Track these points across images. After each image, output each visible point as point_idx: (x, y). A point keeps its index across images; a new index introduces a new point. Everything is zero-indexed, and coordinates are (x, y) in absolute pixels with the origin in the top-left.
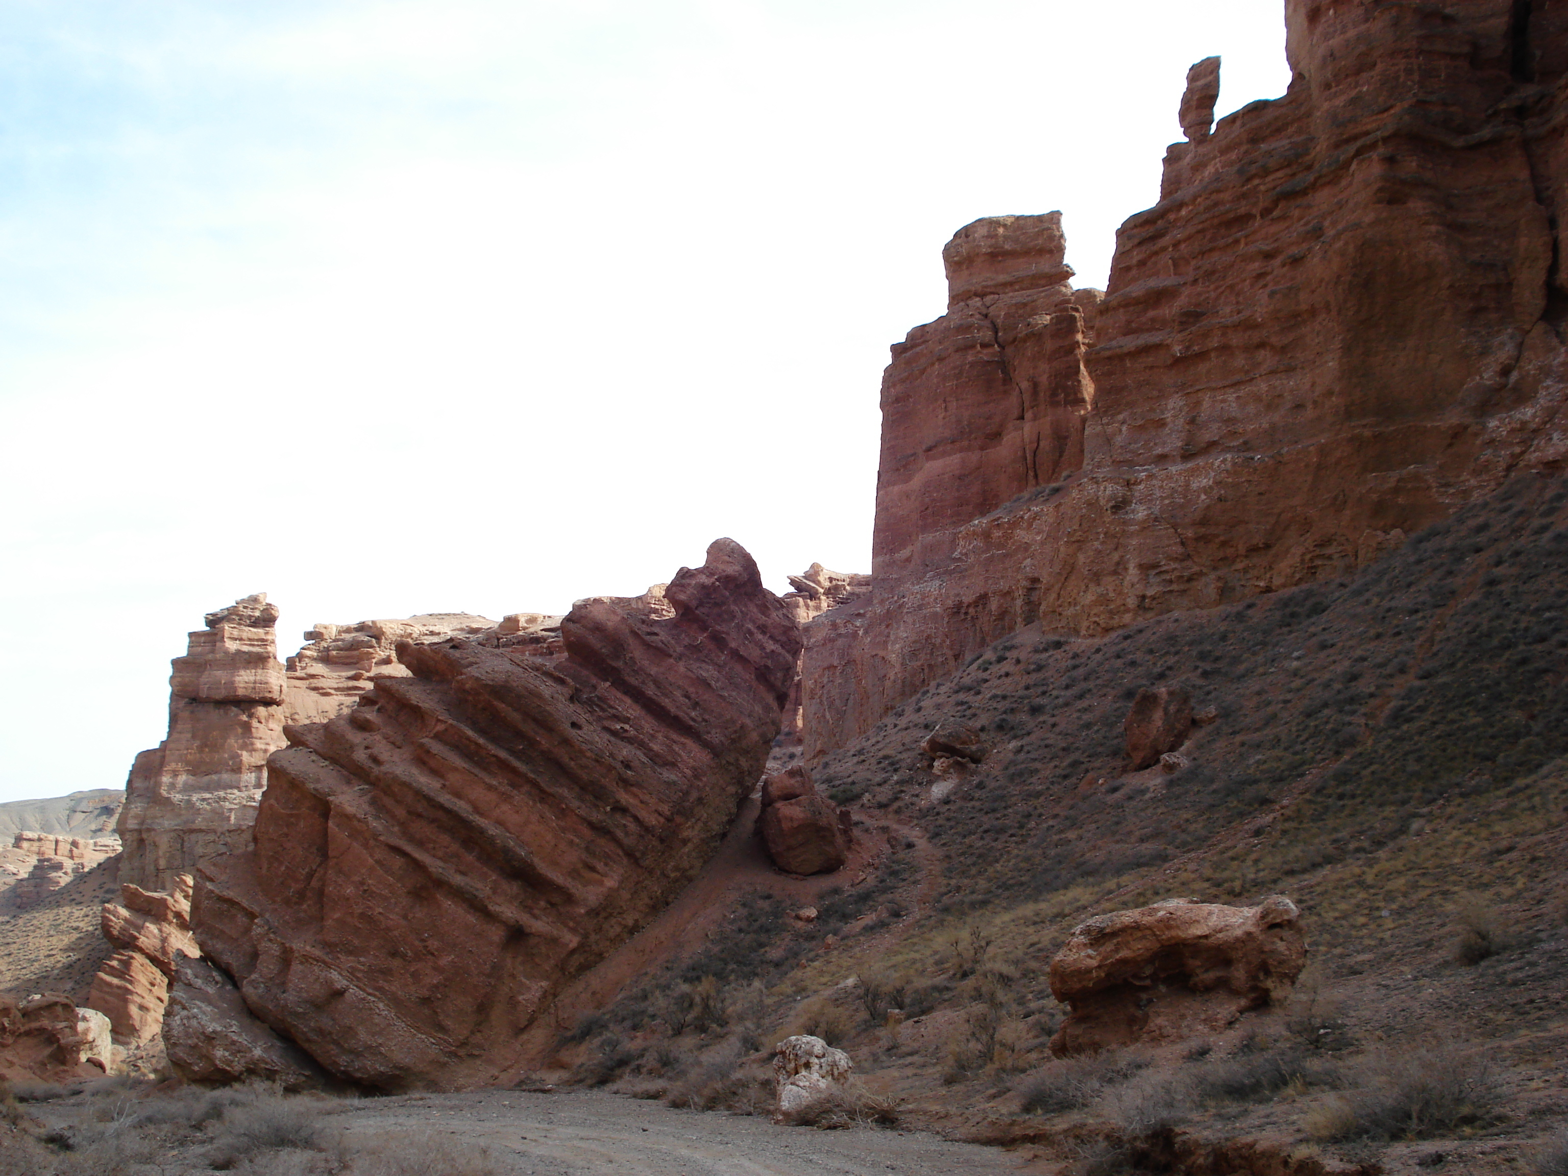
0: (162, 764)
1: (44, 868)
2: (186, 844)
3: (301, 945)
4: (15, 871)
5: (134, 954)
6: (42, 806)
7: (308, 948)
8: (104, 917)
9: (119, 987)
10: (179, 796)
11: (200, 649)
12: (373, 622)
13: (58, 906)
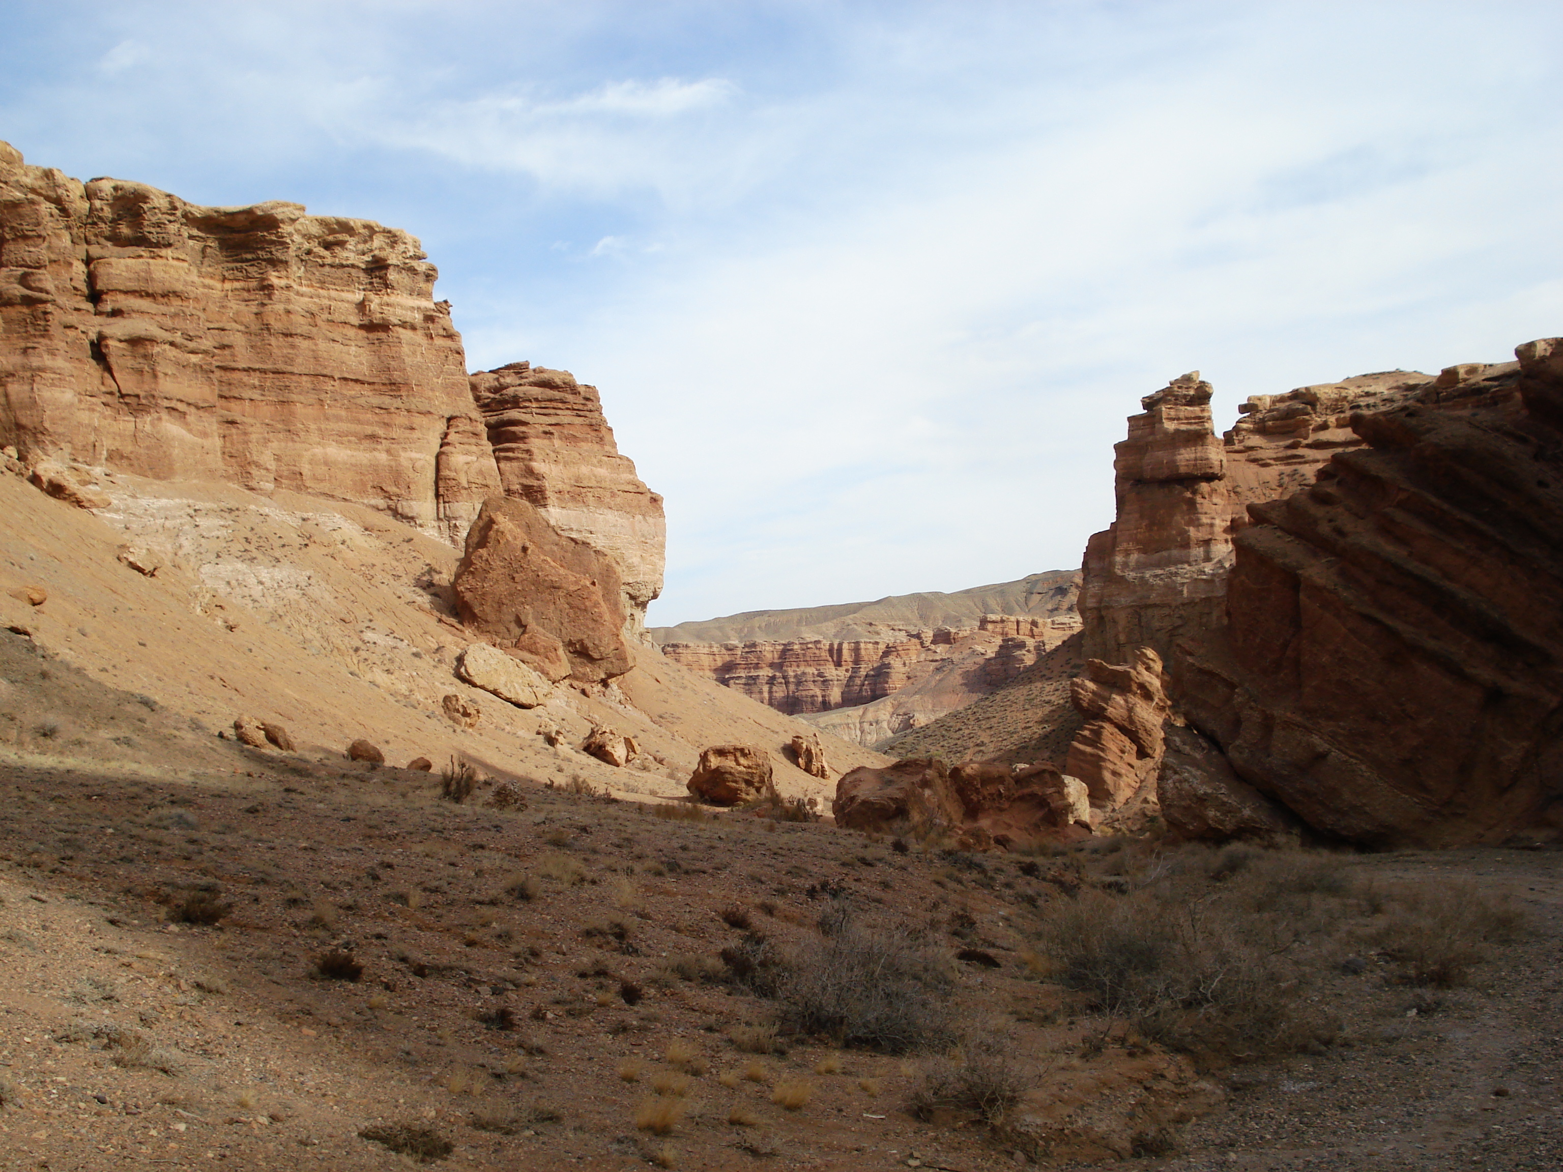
0: (1114, 544)
1: (1009, 648)
2: (1144, 620)
3: (1282, 711)
4: (983, 651)
5: (1104, 725)
6: (1001, 590)
7: (1289, 714)
8: (1073, 691)
9: (1092, 755)
10: (1133, 574)
11: (1140, 432)
12: (1307, 389)
13: (1031, 682)
